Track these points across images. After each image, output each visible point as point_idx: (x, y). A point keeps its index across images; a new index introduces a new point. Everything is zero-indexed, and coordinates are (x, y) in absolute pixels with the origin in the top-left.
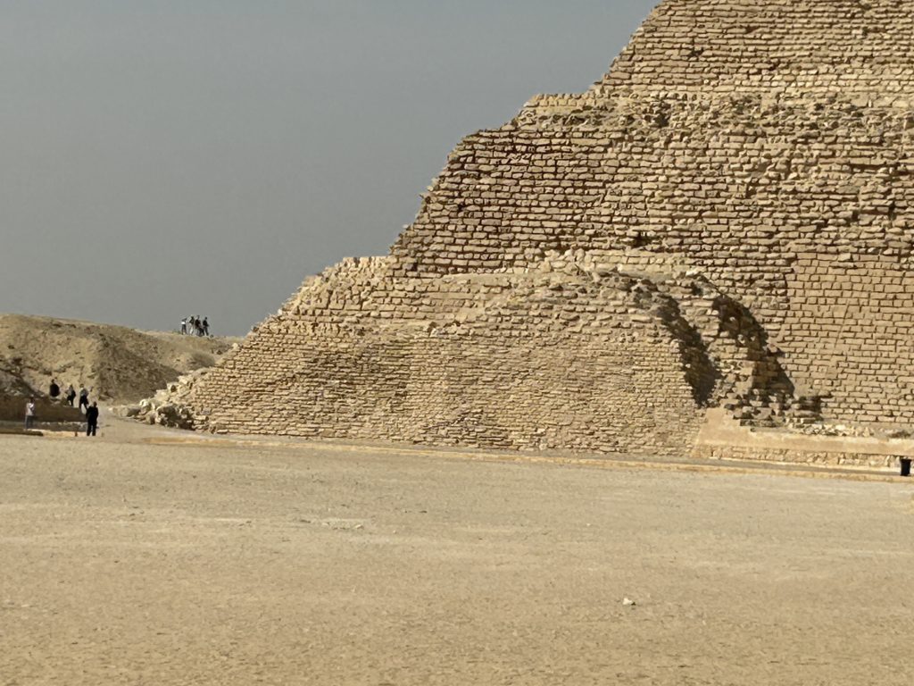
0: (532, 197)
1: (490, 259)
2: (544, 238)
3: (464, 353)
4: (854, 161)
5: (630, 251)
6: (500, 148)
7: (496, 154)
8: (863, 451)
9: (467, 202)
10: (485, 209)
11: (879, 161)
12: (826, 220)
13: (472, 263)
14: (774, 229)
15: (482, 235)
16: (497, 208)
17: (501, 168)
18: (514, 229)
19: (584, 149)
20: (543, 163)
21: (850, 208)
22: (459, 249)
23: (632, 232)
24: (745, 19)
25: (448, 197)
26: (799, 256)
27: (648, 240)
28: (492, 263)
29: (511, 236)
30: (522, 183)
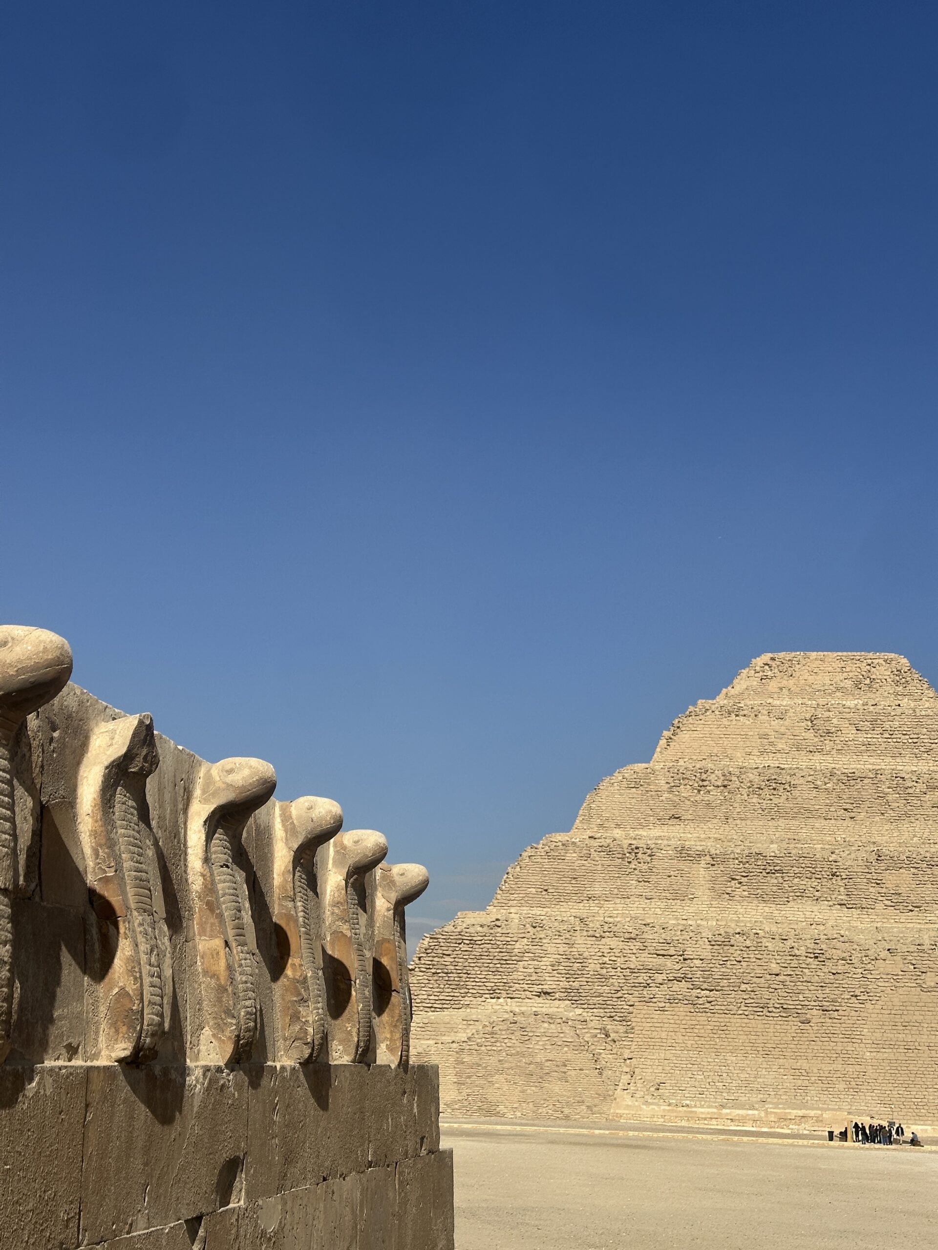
0: (476, 969)
1: (454, 1004)
2: (487, 992)
3: (464, 1060)
4: (658, 952)
5: (540, 1000)
6: (454, 941)
7: (452, 945)
8: (709, 1116)
9: (438, 971)
10: (449, 975)
11: (672, 952)
12: (648, 984)
13: (445, 1006)
14: (619, 989)
15: (450, 990)
16: (456, 975)
17: (455, 953)
18: (468, 987)
19: (504, 943)
20: (480, 950)
21: (659, 978)
22: (436, 998)
23: (536, 988)
24: (570, 873)
25: (427, 969)
26: (636, 1004)
27: (546, 993)
28: (457, 1006)
29: (467, 991)
30: (469, 961)
